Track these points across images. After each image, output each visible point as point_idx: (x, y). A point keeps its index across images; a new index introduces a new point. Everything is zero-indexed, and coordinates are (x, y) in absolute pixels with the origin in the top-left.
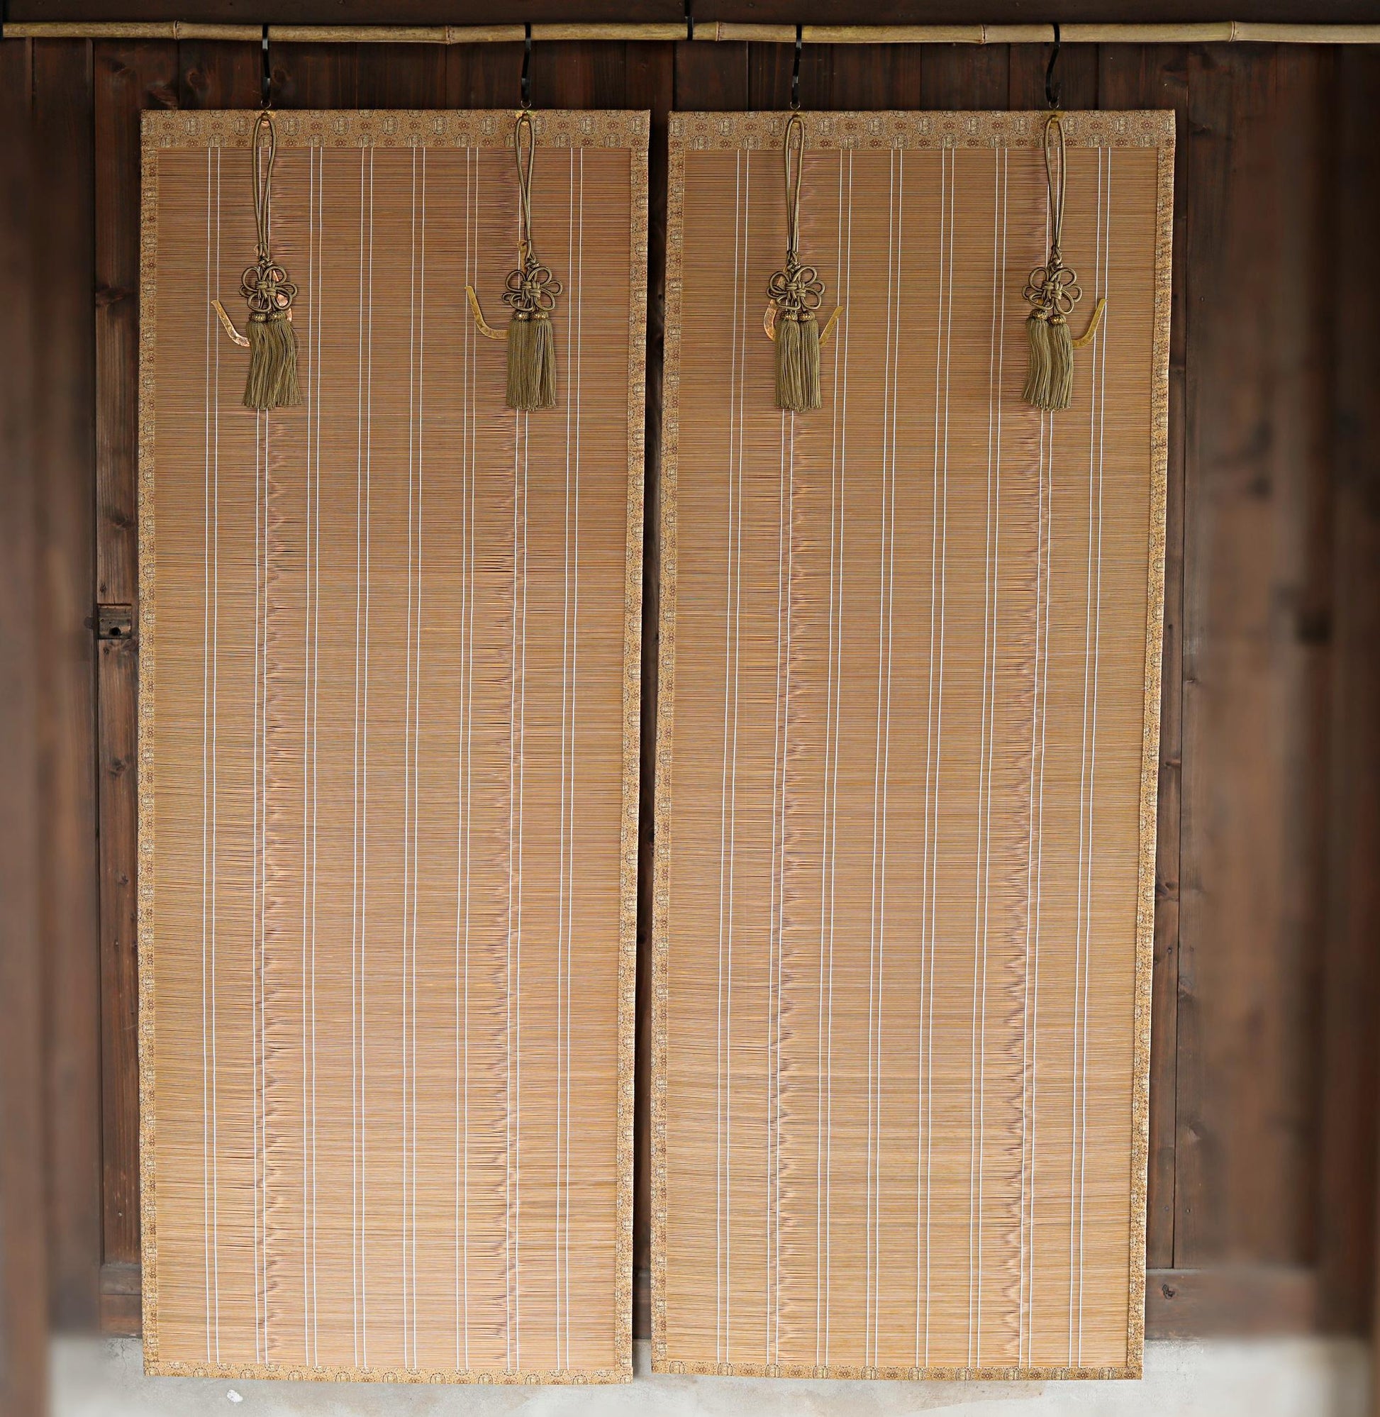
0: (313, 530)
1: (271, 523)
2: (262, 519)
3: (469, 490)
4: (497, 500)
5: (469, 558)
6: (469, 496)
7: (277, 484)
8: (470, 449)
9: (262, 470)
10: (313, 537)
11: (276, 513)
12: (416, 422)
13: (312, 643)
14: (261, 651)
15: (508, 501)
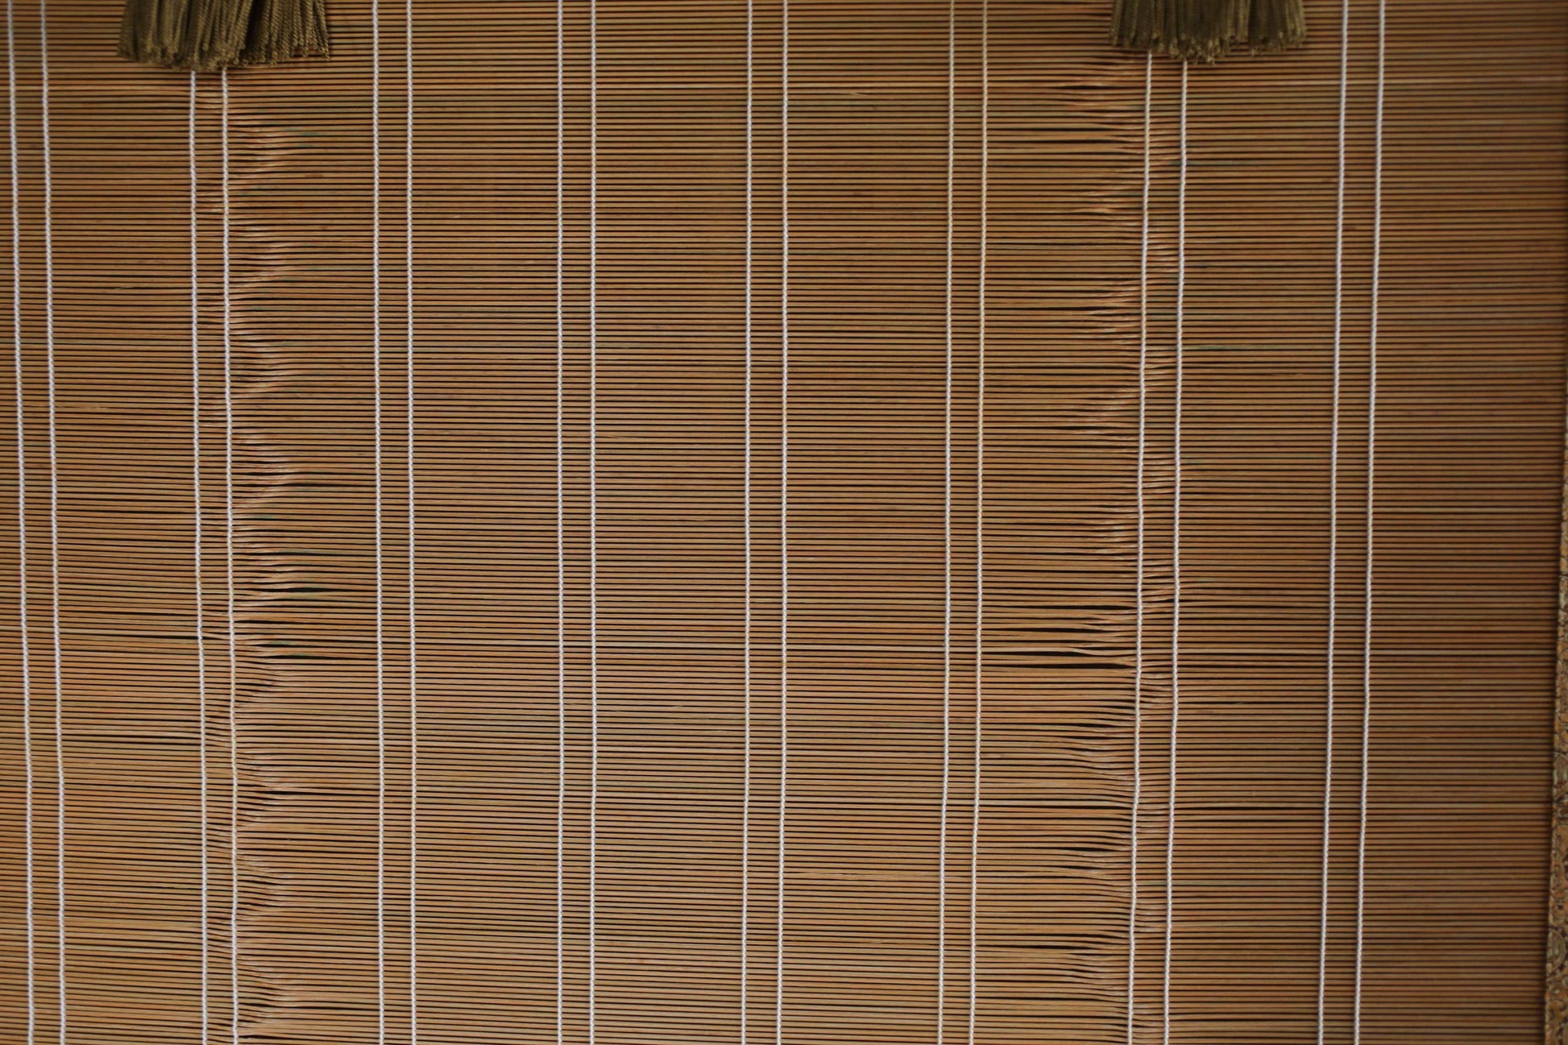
0: (395, 515)
1: (243, 490)
2: (213, 472)
3: (966, 365)
4: (1069, 400)
5: (965, 619)
6: (965, 388)
7: (263, 348)
8: (968, 212)
9: (212, 298)
10: (396, 539)
11: (264, 453)
12: (768, 112)
13: (397, 922)
14: (220, 942)
15: (1114, 405)
